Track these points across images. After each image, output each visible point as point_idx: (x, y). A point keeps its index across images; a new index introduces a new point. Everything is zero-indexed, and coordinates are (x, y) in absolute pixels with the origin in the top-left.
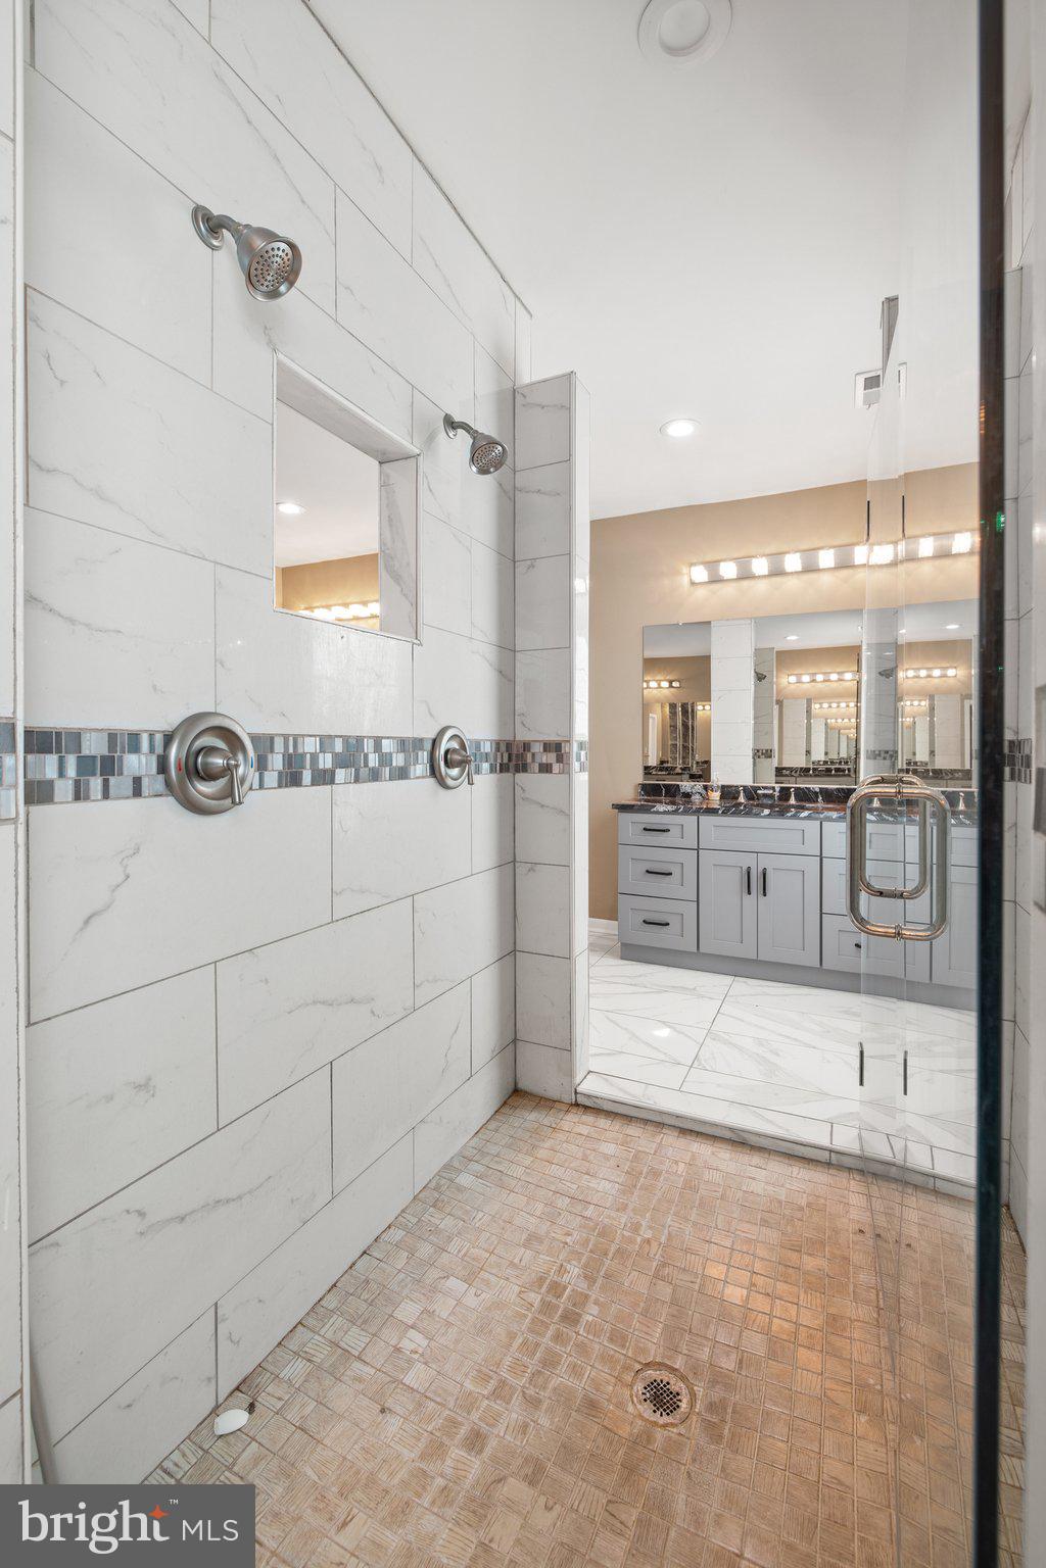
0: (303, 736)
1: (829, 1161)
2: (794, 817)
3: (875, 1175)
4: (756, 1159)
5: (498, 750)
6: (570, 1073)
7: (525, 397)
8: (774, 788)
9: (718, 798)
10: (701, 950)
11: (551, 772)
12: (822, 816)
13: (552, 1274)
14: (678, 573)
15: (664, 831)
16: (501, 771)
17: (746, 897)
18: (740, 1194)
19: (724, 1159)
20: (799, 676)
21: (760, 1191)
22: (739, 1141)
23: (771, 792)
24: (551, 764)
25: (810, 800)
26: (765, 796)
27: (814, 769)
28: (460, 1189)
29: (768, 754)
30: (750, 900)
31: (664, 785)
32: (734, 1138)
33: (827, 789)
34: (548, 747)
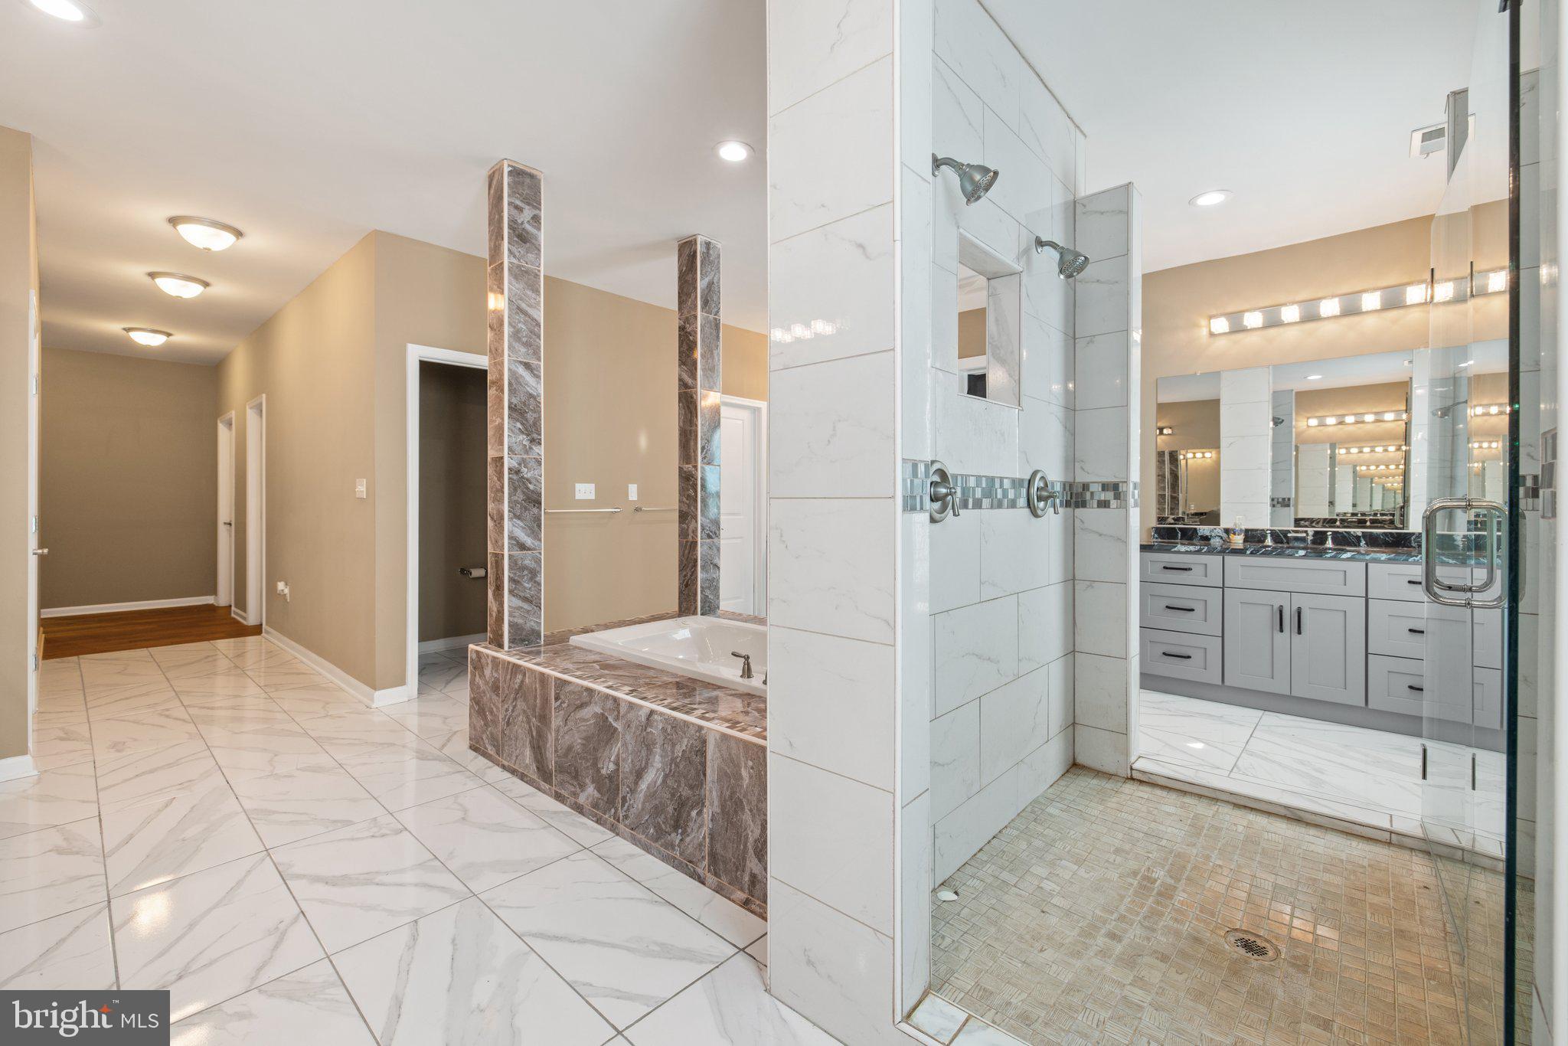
0: (969, 476)
1: (1392, 840)
2: (1334, 558)
3: (1440, 856)
4: (1312, 831)
5: (1064, 489)
6: (1126, 751)
7: (1084, 206)
8: (1306, 532)
9: (1241, 541)
10: (1227, 683)
11: (1109, 507)
12: (1368, 557)
13: (1142, 871)
14: (1197, 326)
15: (1186, 569)
16: (1066, 506)
17: (1278, 635)
18: (1299, 851)
19: (1282, 828)
20: (1321, 418)
21: (1320, 852)
22: (1295, 817)
23: (1304, 535)
24: (1109, 501)
25: (1350, 544)
26: (1297, 539)
27: (1342, 521)
28: (1050, 815)
29: (1285, 503)
30: (1282, 639)
31: (1180, 529)
32: (1289, 814)
33: (1371, 533)
34: (1105, 487)
